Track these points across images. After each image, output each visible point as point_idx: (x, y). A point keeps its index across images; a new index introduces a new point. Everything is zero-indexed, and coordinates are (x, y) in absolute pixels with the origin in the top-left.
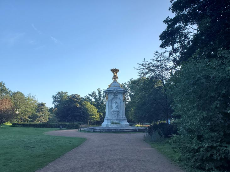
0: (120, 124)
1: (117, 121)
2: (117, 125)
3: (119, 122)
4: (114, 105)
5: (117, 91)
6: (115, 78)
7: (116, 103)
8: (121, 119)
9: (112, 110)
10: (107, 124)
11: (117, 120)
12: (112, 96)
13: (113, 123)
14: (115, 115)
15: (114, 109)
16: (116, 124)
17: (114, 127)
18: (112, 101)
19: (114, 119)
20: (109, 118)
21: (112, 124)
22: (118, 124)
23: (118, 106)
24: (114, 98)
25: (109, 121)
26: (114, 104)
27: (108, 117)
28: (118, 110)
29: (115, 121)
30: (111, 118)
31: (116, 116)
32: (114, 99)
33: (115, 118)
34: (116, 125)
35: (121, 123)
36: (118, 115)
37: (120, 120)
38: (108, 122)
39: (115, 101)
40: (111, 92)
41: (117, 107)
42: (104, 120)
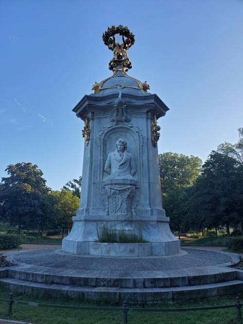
0: (141, 241)
1: (127, 228)
2: (130, 246)
3: (137, 233)
4: (114, 156)
5: (127, 99)
6: (119, 63)
7: (124, 148)
8: (147, 216)
9: (107, 179)
10: (80, 239)
11: (130, 222)
12: (107, 123)
13: (108, 238)
14: (121, 199)
15: (117, 173)
16: (124, 239)
17: (113, 254)
18: (105, 145)
19: (112, 216)
20: (93, 214)
21: (103, 241)
22: (134, 240)
23: (133, 163)
24: (113, 131)
25: (92, 227)
26: (116, 152)
27: (87, 210)
28: (130, 177)
29: (119, 228)
30: (102, 214)
31: (125, 205)
32: (113, 137)
33: (121, 214)
34: (123, 246)
35: (145, 237)
36: (131, 198)
37: (142, 224)
38: (87, 233)
39: (118, 142)
40: (103, 104)
41: (128, 165)
42: (72, 223)
